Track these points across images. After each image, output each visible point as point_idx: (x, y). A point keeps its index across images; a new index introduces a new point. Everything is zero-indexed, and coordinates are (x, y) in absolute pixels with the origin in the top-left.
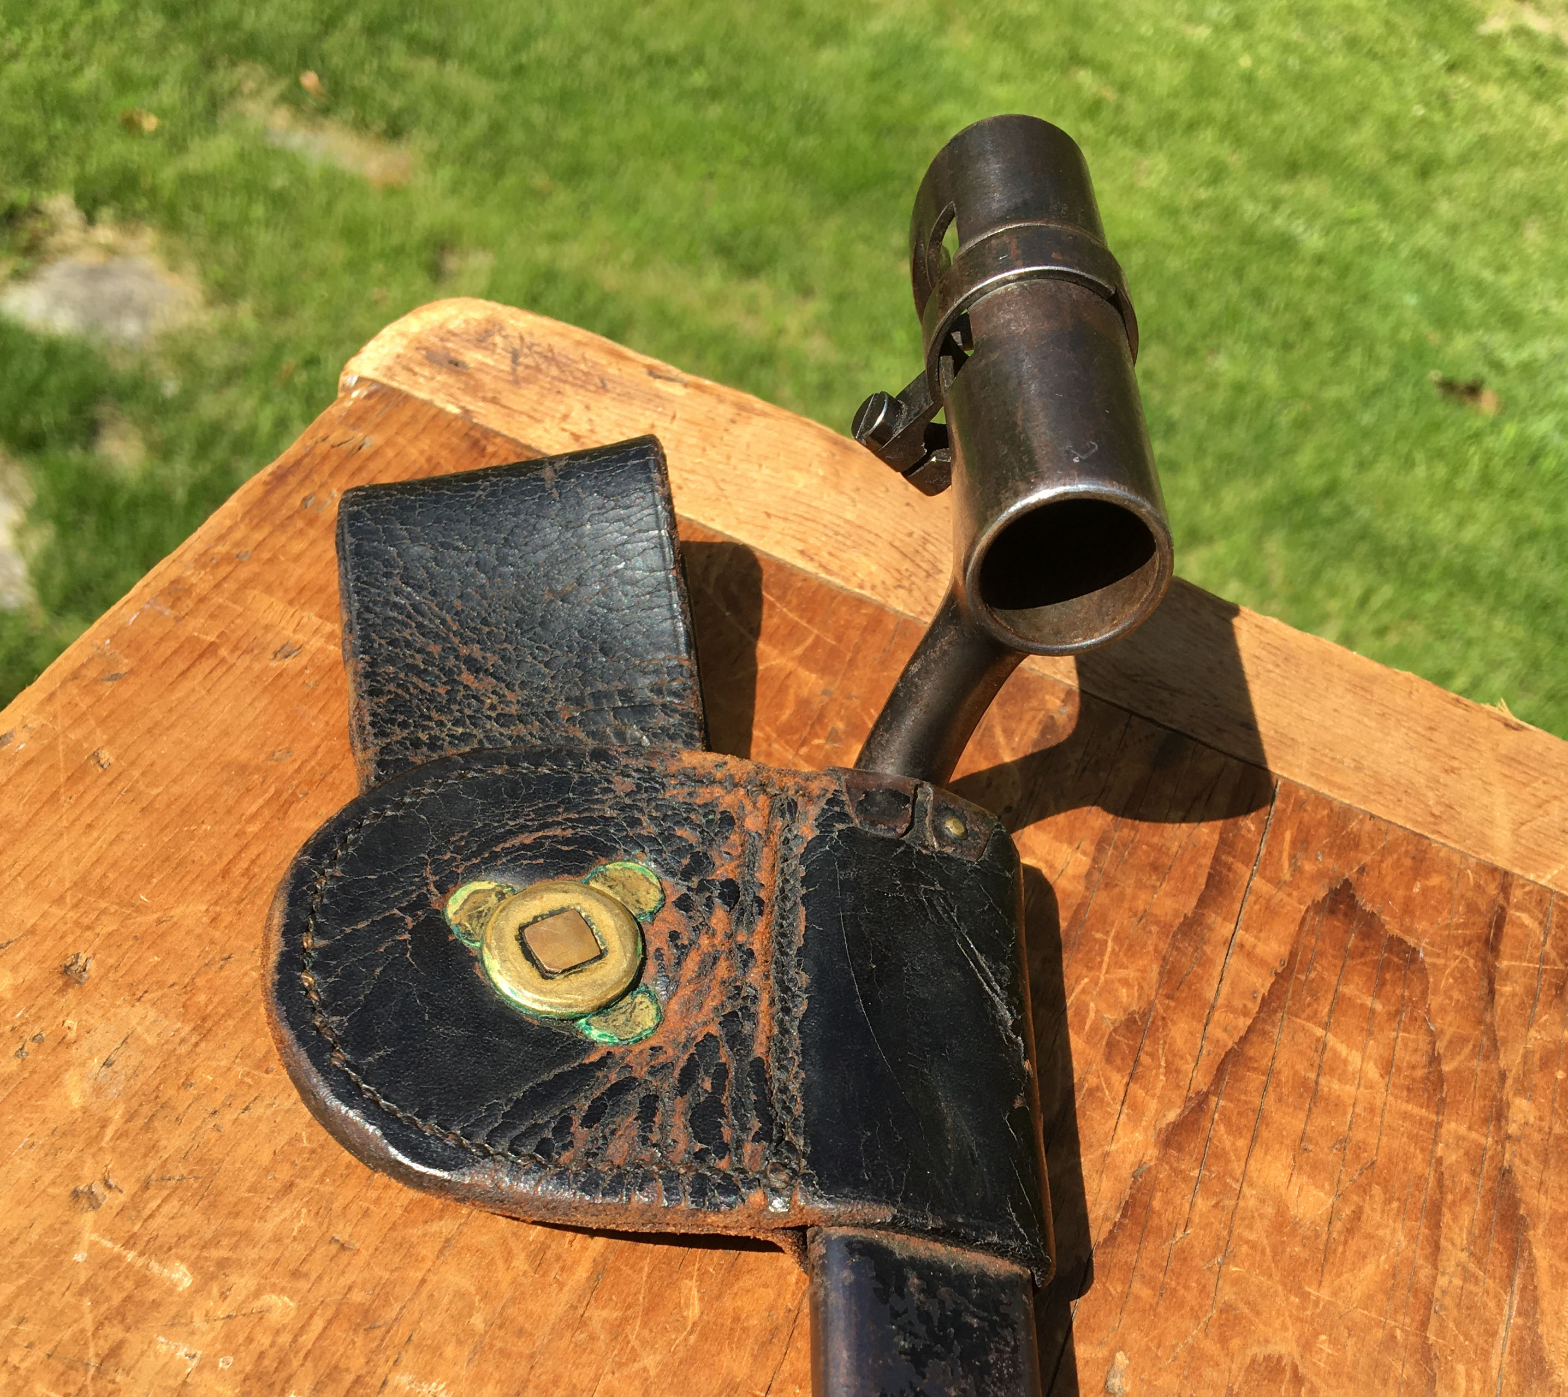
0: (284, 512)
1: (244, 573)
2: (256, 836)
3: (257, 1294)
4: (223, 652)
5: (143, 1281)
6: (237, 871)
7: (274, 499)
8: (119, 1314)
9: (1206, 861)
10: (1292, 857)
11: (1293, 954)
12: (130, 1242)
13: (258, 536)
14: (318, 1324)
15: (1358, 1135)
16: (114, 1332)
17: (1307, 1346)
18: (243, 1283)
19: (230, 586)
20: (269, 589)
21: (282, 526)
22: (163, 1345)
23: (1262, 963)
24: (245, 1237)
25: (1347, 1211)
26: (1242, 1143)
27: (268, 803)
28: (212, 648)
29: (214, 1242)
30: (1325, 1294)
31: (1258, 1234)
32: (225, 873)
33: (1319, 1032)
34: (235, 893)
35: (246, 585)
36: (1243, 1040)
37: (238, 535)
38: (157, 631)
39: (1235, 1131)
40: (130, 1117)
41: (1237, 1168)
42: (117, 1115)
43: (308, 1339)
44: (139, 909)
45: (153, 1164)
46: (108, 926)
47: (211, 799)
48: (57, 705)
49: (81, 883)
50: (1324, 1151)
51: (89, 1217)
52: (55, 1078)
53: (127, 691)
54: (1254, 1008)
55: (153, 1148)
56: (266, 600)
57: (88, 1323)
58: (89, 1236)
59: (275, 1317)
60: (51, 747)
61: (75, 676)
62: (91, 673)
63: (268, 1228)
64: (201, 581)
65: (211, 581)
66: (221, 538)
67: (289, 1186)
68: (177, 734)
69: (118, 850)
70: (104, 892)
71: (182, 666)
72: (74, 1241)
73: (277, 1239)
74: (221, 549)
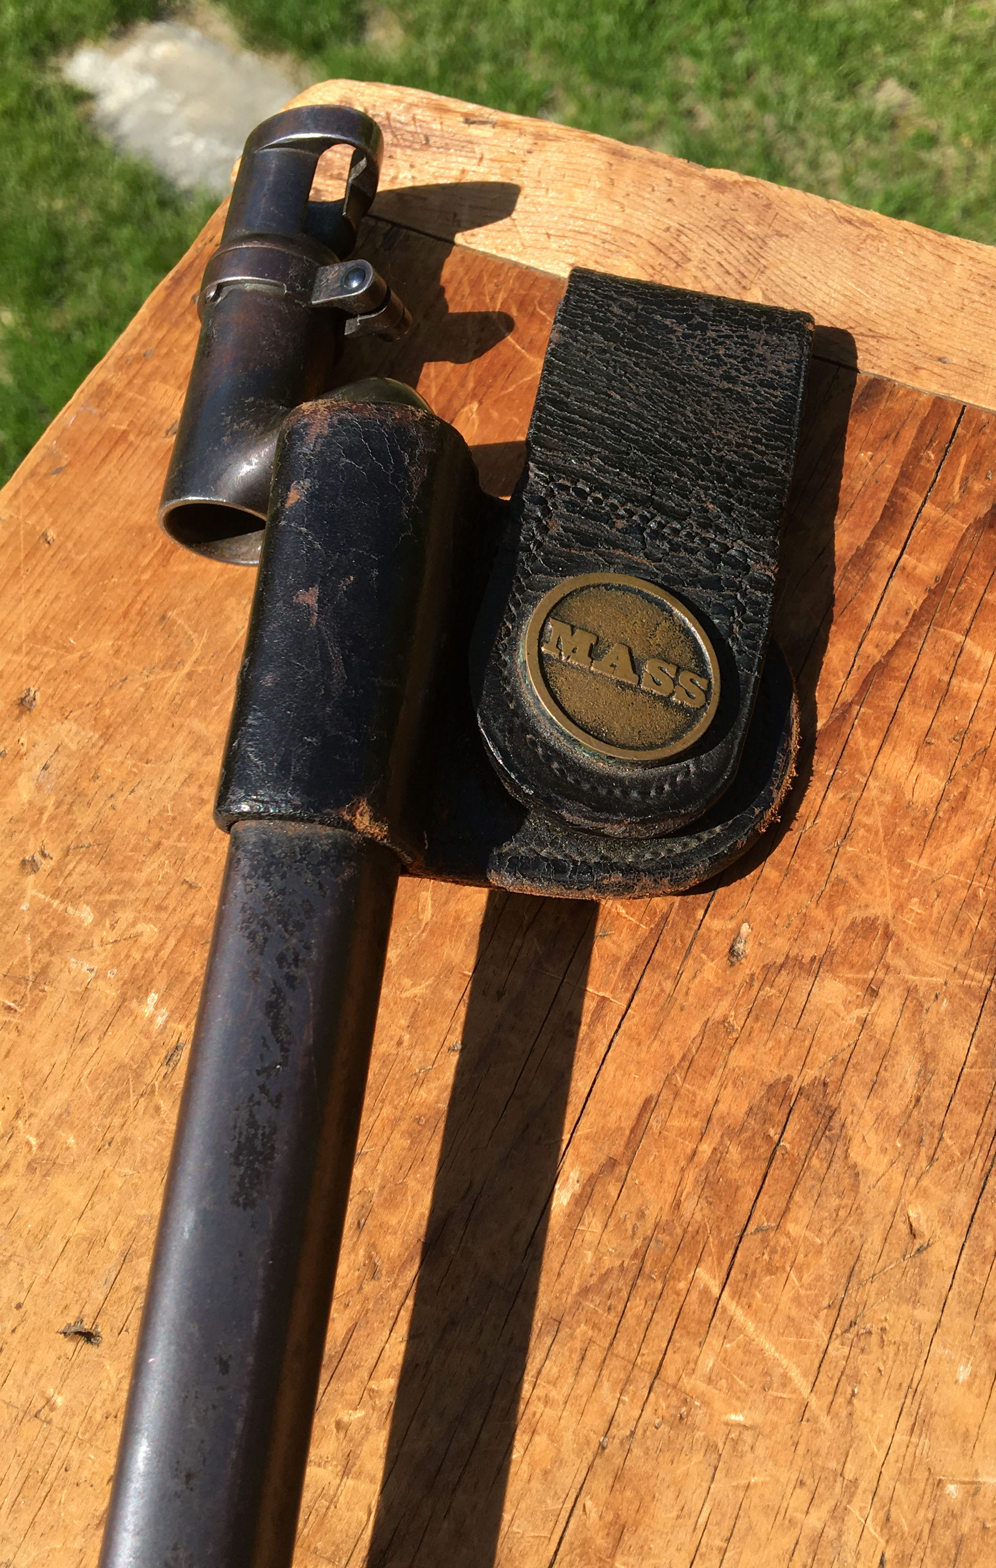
0: (179, 310)
1: (148, 368)
2: (148, 582)
3: (134, 924)
4: (131, 437)
5: (63, 920)
6: (133, 612)
7: (172, 301)
8: (47, 945)
9: (885, 495)
10: (965, 480)
11: (948, 571)
12: (55, 896)
13: (159, 335)
14: (172, 942)
15: (977, 726)
16: (44, 957)
17: (900, 907)
18: (125, 916)
19: (138, 381)
20: (165, 380)
21: (176, 324)
22: (73, 963)
23: (920, 581)
24: (128, 884)
25: (955, 792)
26: (875, 743)
27: (156, 555)
28: (125, 433)
29: (109, 889)
30: (923, 864)
31: (875, 819)
32: (126, 614)
33: (959, 638)
34: (132, 628)
35: (149, 378)
36: (891, 653)
37: (145, 337)
38: (87, 428)
39: (869, 733)
40: (58, 805)
41: (867, 764)
42: (51, 803)
43: (165, 953)
44: (69, 650)
45: (72, 836)
46: (49, 664)
47: (119, 558)
48: (21, 499)
49: (32, 635)
50: (944, 745)
51: (32, 878)
52: (12, 782)
53: (65, 480)
54: (904, 623)
55: (72, 825)
56: (163, 388)
57: (29, 952)
58: (31, 892)
59: (144, 940)
60: (15, 534)
61: (32, 474)
62: (43, 470)
63: (141, 877)
64: (118, 381)
65: (125, 379)
66: (134, 341)
67: (158, 845)
68: (97, 509)
69: (57, 606)
70: (46, 639)
71: (103, 454)
72: (22, 895)
73: (148, 883)
74: (134, 351)
